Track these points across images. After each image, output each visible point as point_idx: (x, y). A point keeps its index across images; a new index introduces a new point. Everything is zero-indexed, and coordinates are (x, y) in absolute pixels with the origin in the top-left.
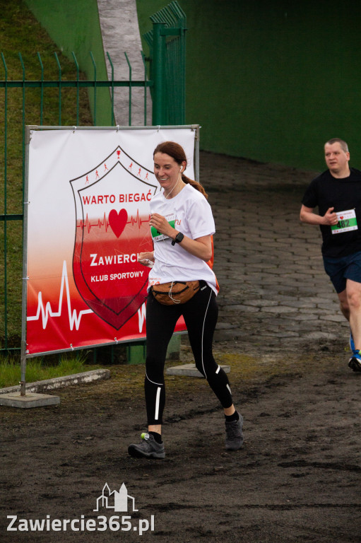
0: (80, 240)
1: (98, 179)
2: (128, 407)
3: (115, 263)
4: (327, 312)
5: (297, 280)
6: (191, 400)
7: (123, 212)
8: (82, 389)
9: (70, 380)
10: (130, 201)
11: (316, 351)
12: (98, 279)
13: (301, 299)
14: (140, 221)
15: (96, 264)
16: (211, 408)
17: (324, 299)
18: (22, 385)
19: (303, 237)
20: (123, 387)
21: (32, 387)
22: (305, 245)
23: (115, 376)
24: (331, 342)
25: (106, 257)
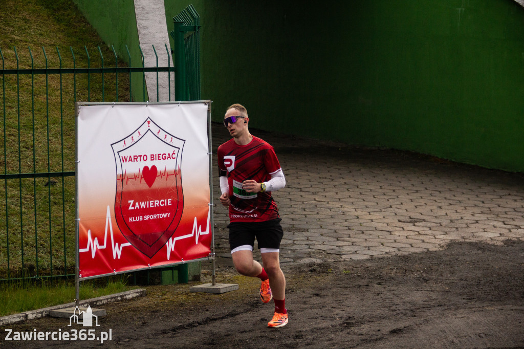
0: (120, 189)
1: (133, 143)
2: (159, 316)
3: (148, 207)
4: (316, 243)
5: (293, 219)
6: (207, 310)
7: (154, 168)
8: (124, 304)
9: (115, 298)
10: (159, 159)
11: (306, 272)
12: (135, 219)
13: (296, 233)
14: (166, 175)
15: (133, 208)
16: (222, 315)
17: (314, 233)
18: (77, 301)
19: (299, 187)
20: (156, 302)
21: (85, 303)
22: (300, 193)
23: (150, 294)
24: (318, 265)
25: (141, 203)
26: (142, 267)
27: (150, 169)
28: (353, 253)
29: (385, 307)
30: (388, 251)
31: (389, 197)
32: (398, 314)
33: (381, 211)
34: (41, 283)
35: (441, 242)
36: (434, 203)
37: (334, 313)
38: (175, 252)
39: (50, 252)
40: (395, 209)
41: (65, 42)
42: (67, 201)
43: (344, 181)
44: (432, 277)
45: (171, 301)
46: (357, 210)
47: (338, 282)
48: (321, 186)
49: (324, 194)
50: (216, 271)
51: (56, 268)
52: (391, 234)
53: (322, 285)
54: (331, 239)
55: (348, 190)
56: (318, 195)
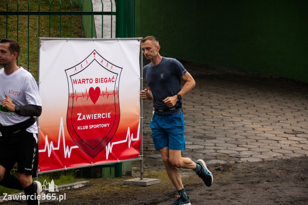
0: (71, 105)
1: (82, 69)
2: (98, 203)
3: (92, 119)
4: (221, 148)
5: (205, 130)
6: (136, 199)
7: (98, 89)
8: (72, 192)
9: (65, 187)
10: (101, 82)
12: (82, 128)
13: (206, 140)
14: (107, 94)
15: (81, 119)
17: (220, 141)
19: (210, 105)
20: (97, 191)
22: (211, 109)
23: (92, 185)
24: (222, 166)
25: (87, 115)
26: (87, 165)
27: (95, 89)
28: (249, 157)
29: (271, 199)
30: (275, 155)
31: (278, 114)
33: (272, 125)
38: (114, 155)
40: (282, 124)
43: (244, 101)
45: (108, 191)
46: (253, 123)
47: (237, 179)
48: (227, 105)
49: (229, 111)
50: (145, 169)
52: (278, 143)
53: (224, 181)
54: (233, 146)
55: (247, 108)
56: (224, 111)
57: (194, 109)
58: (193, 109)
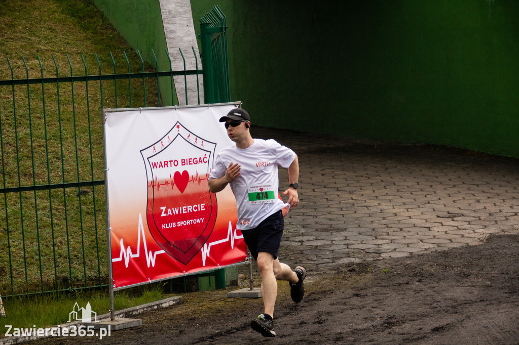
0: (151, 196)
1: (163, 148)
2: (196, 324)
3: (181, 213)
4: (355, 242)
5: (330, 220)
6: (245, 316)
7: (185, 173)
8: (160, 312)
9: (151, 306)
10: (190, 164)
11: (345, 273)
12: (168, 226)
13: (333, 233)
14: (199, 180)
15: (165, 215)
17: (352, 233)
18: (112, 312)
19: (336, 187)
20: (193, 309)
21: (120, 314)
22: (337, 192)
23: (187, 301)
24: (357, 265)
25: (173, 209)
26: (177, 275)
27: (181, 174)
28: (392, 251)
29: (426, 304)
30: (427, 247)
31: (427, 193)
32: (439, 311)
33: (419, 207)
34: (75, 295)
35: (481, 236)
36: (472, 196)
37: (375, 313)
38: (211, 258)
39: (84, 263)
40: (433, 205)
41: (92, 50)
42: (100, 210)
43: (381, 178)
44: (473, 272)
45: (208, 308)
46: (394, 207)
47: (378, 281)
48: (358, 185)
49: (361, 193)
50: (254, 275)
51: (91, 279)
52: (430, 230)
53: (362, 285)
54: (369, 238)
55: (385, 187)
56: (355, 194)
57: (315, 194)
58: (312, 194)
